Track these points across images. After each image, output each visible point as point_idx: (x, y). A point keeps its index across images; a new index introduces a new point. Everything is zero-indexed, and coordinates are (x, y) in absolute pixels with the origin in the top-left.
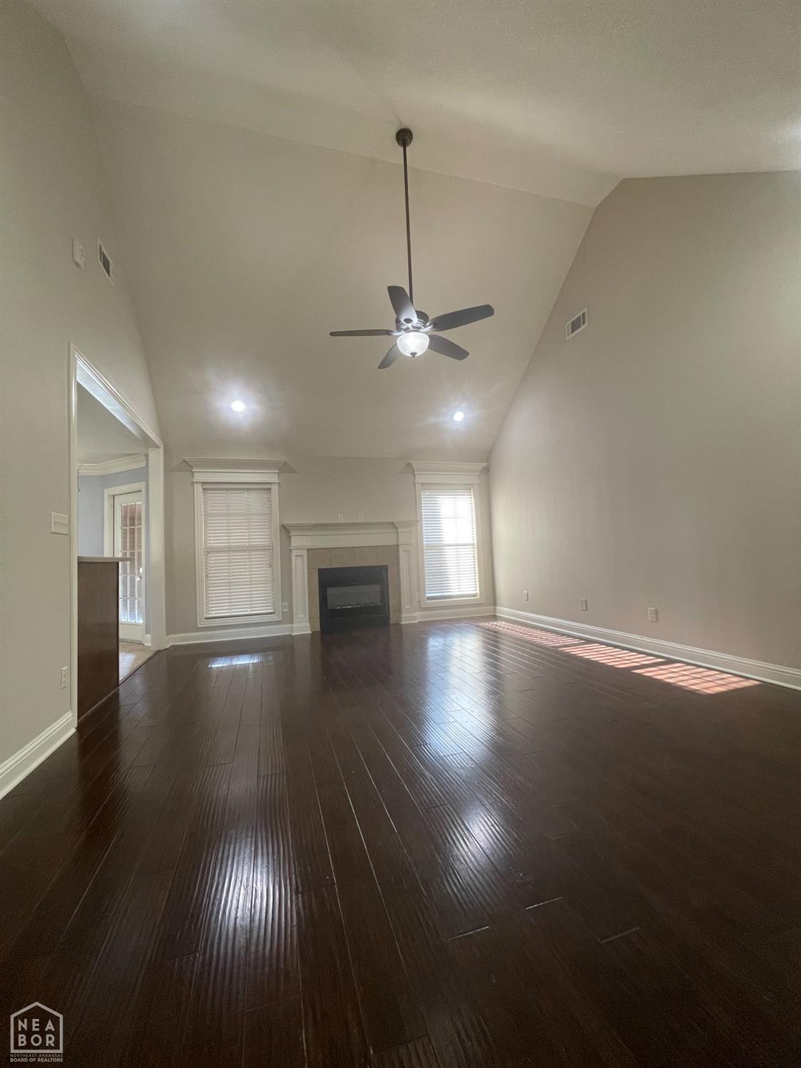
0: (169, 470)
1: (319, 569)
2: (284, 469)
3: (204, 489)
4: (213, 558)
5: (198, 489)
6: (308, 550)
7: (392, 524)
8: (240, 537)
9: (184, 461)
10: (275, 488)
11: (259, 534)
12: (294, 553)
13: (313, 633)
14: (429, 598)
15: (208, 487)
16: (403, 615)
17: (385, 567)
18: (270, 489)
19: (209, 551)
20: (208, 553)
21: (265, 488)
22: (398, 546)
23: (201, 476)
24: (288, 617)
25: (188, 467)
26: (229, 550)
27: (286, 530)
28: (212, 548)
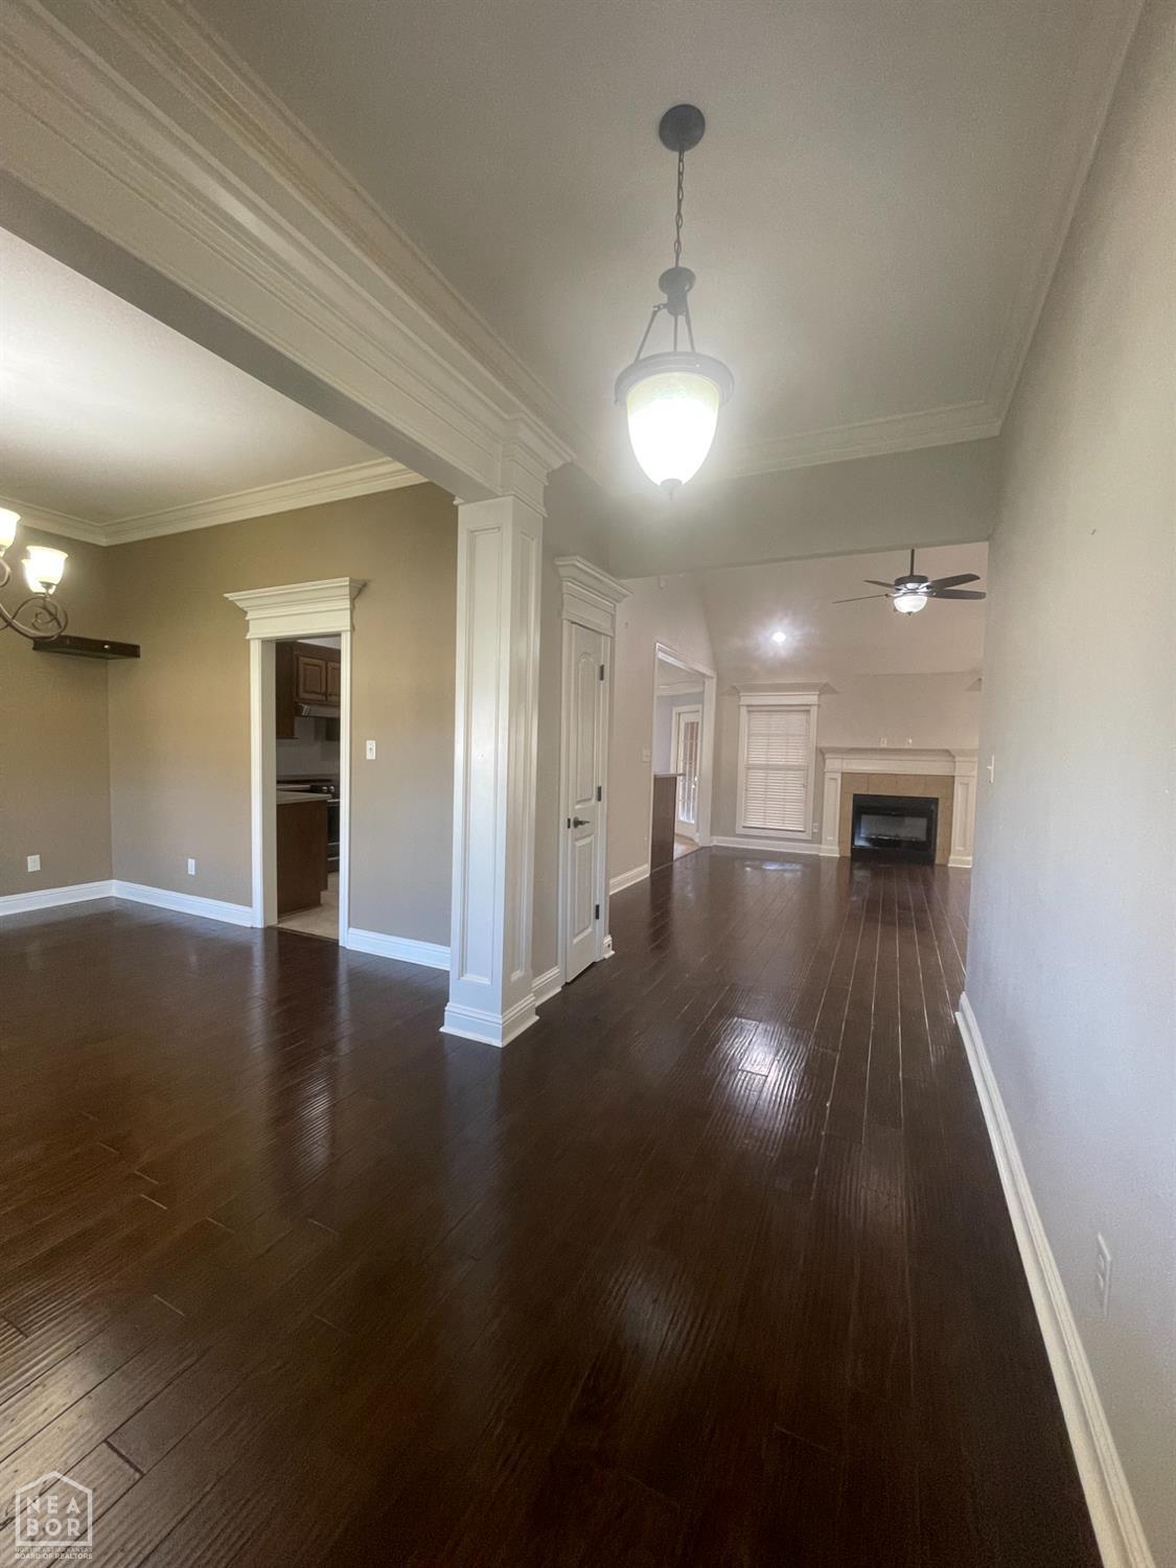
0: (719, 695)
1: (855, 795)
2: (824, 690)
3: (749, 712)
4: (753, 774)
5: (744, 710)
6: (843, 773)
7: (947, 751)
8: (778, 759)
9: (734, 687)
10: (814, 710)
11: (795, 754)
12: (828, 776)
13: (842, 858)
15: (751, 709)
16: (952, 857)
18: (808, 711)
20: (749, 769)
21: (805, 709)
22: (953, 777)
23: (746, 699)
24: (817, 838)
25: (735, 691)
26: (767, 768)
27: (821, 753)
28: (753, 764)
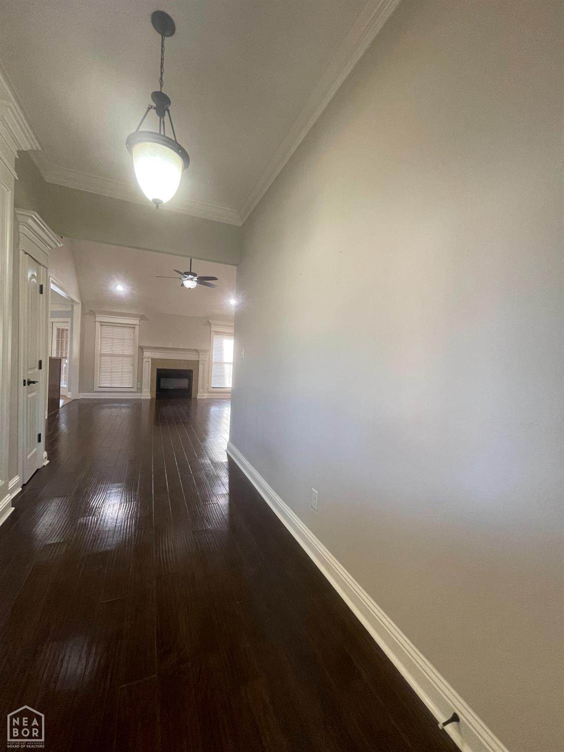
0: (83, 314)
1: (158, 369)
2: (142, 318)
3: (101, 325)
4: (103, 358)
5: (98, 324)
6: (152, 359)
7: (196, 350)
8: (118, 350)
9: (91, 310)
10: (137, 327)
11: (128, 349)
12: (145, 360)
13: (152, 399)
14: (213, 388)
15: (102, 324)
16: (198, 394)
17: (191, 371)
18: (135, 328)
19: (101, 355)
21: (133, 327)
22: (199, 361)
23: (100, 318)
24: (140, 390)
25: (93, 313)
26: (112, 355)
27: (141, 349)
28: (103, 354)
